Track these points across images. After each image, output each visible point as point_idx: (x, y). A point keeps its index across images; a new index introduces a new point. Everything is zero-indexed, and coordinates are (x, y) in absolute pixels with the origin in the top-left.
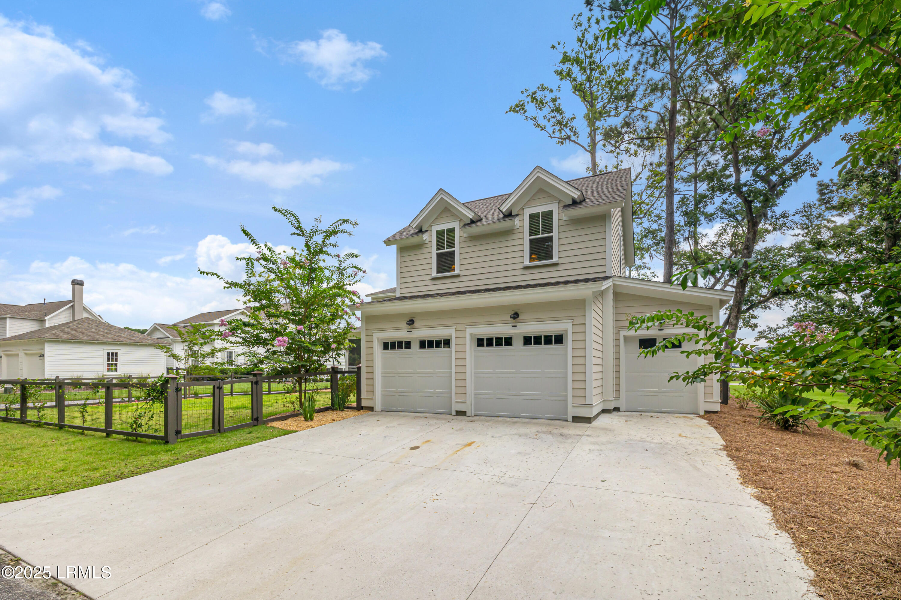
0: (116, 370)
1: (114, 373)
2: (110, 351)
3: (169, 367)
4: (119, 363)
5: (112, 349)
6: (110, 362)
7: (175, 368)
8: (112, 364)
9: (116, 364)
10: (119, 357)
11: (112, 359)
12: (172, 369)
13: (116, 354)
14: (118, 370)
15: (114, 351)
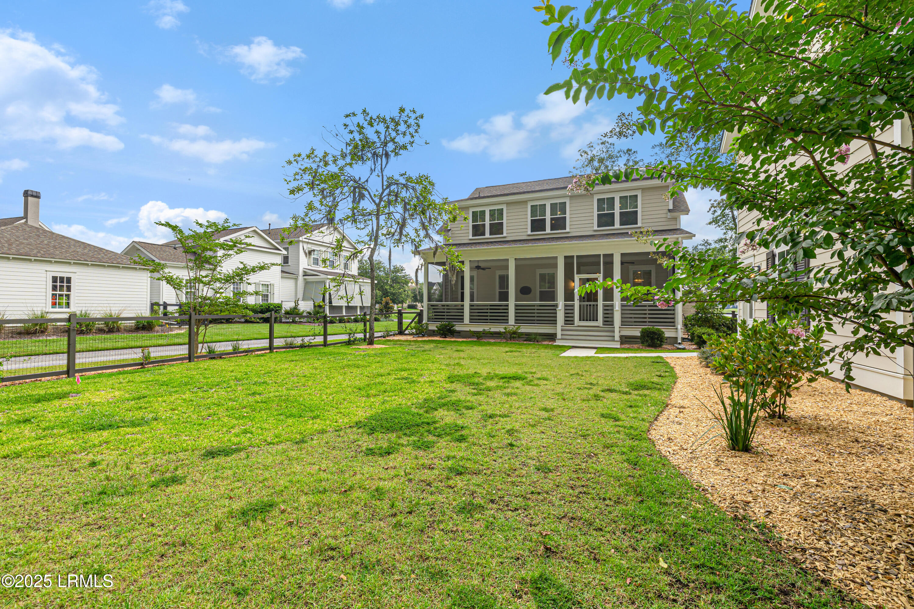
0: (68, 305)
1: (64, 310)
2: (59, 275)
3: (154, 301)
4: (72, 293)
5: (62, 271)
6: (58, 292)
7: (161, 303)
8: (61, 295)
9: (68, 296)
10: (72, 285)
11: (62, 287)
12: (158, 304)
13: (69, 280)
14: (72, 304)
15: (65, 275)
